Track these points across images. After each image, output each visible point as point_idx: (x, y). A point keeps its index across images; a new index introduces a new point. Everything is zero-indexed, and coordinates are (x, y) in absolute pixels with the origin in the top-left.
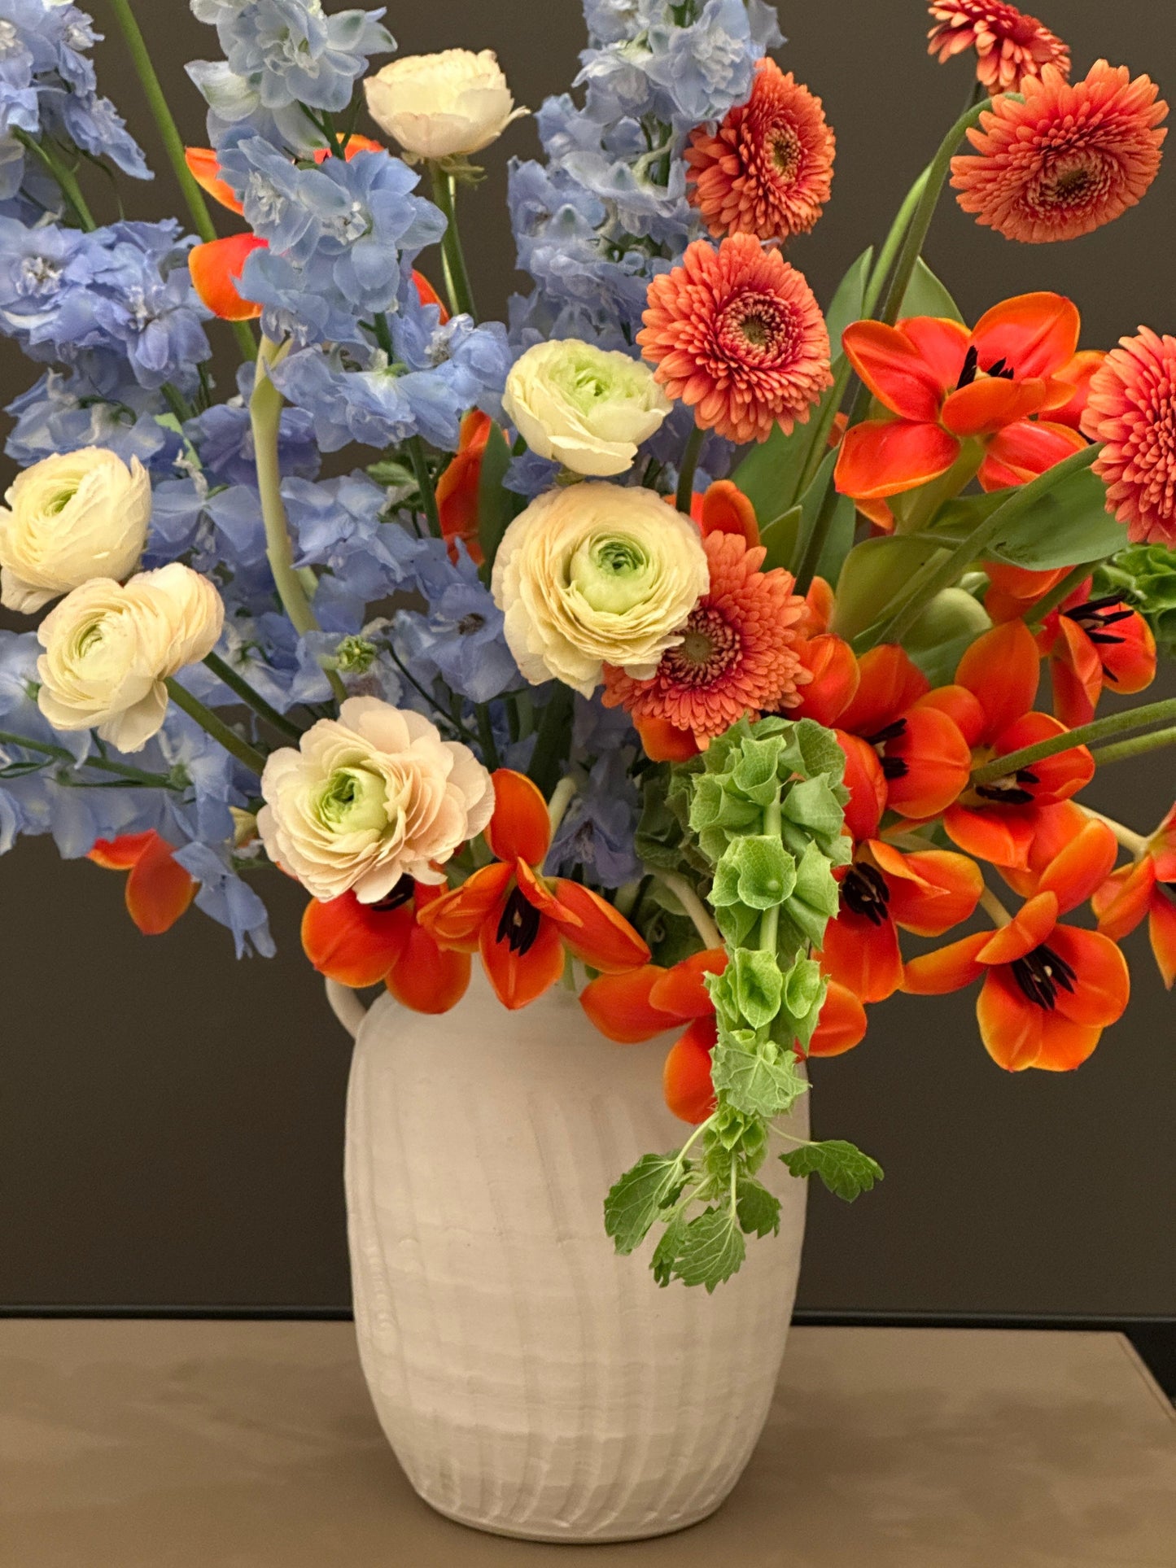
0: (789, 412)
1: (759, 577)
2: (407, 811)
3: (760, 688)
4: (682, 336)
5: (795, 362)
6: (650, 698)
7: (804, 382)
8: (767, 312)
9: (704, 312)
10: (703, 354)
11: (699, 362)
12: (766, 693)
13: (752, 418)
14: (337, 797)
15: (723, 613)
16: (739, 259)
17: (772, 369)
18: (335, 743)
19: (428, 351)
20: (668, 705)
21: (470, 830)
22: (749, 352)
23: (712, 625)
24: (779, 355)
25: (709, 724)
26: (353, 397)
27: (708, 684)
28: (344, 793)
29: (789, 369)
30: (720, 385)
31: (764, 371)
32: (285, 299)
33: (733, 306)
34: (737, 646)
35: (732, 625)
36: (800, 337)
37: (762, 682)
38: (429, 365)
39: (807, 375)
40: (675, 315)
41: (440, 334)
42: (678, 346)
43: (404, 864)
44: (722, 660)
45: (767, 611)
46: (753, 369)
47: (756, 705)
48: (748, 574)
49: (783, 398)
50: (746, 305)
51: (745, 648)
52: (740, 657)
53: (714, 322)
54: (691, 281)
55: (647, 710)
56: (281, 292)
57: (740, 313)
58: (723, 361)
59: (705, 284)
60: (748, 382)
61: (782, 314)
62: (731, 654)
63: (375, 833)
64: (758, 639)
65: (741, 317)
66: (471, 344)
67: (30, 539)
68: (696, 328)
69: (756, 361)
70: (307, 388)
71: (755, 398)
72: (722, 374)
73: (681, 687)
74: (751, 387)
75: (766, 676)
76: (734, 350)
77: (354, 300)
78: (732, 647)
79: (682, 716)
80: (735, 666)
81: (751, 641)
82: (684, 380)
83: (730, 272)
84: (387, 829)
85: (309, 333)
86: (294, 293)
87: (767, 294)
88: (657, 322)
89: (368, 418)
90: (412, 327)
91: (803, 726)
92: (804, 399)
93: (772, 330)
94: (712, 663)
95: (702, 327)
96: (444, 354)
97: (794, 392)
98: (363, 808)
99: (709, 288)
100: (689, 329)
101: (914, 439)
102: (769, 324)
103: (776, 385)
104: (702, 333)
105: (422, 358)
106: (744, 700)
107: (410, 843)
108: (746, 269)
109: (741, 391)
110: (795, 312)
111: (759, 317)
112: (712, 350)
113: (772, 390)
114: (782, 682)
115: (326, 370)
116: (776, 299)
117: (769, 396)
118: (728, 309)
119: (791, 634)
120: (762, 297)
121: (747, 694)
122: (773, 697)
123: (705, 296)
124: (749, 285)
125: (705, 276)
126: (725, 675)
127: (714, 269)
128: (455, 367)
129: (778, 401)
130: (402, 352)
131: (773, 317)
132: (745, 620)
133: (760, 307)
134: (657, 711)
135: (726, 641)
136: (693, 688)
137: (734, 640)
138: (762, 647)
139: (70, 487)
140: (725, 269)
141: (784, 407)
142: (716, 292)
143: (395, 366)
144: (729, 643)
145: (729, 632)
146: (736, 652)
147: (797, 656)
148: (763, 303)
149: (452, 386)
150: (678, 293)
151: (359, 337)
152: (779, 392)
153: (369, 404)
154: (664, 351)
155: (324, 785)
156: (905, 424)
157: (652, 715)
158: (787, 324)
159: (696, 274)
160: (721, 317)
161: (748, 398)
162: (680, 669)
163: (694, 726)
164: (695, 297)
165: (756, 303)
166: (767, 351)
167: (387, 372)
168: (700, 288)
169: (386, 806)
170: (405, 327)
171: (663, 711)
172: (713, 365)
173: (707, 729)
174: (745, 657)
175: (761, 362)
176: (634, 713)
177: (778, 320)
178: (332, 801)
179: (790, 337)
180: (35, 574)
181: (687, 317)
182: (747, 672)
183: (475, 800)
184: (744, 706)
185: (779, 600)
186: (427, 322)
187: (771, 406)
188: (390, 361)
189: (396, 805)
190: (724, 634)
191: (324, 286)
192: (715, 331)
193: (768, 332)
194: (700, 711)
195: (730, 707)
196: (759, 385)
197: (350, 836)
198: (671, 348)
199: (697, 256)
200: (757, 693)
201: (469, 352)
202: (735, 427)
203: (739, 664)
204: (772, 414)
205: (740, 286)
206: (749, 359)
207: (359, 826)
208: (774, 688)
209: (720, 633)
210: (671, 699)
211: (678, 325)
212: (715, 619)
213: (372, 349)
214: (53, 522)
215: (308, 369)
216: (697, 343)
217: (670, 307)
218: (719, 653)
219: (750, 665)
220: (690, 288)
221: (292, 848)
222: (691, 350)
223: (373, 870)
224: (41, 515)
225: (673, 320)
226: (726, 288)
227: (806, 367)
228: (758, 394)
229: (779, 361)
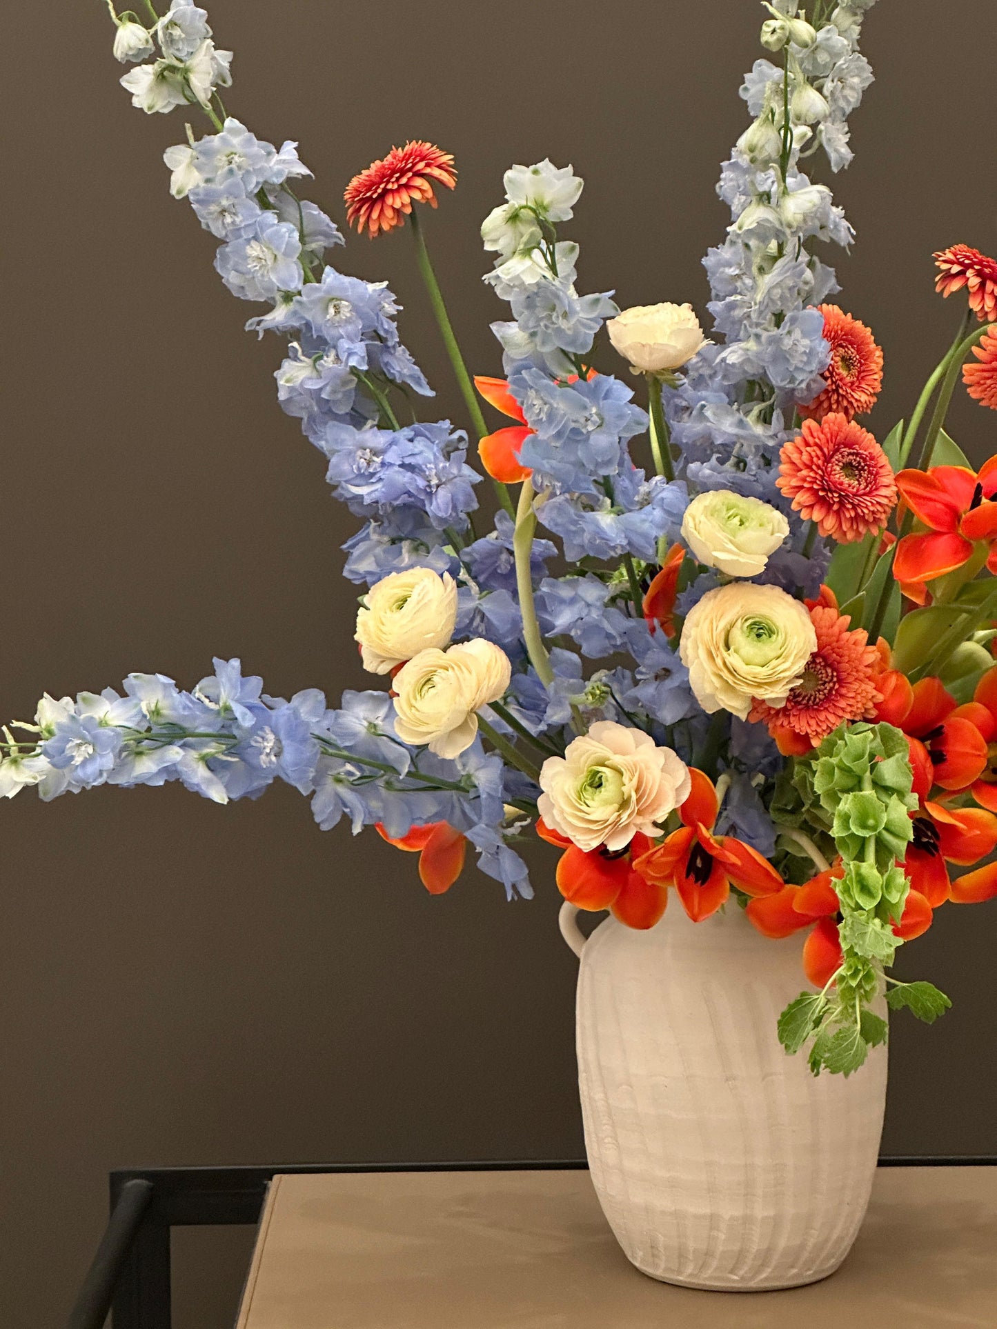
0: (876, 521)
1: (846, 635)
2: (637, 791)
3: (851, 706)
4: (808, 479)
5: (877, 489)
6: (781, 715)
7: (885, 501)
8: (855, 460)
9: (820, 462)
10: (823, 489)
11: (821, 494)
12: (854, 709)
13: (855, 527)
14: (591, 785)
15: (825, 658)
16: (836, 428)
17: (865, 494)
18: (587, 751)
19: (636, 498)
20: (792, 719)
21: (677, 802)
22: (850, 485)
23: (819, 667)
24: (867, 486)
25: (819, 730)
26: (589, 529)
27: (817, 704)
28: (596, 783)
29: (874, 494)
30: (835, 507)
31: (860, 496)
32: (547, 466)
33: (836, 457)
34: (835, 679)
35: (831, 666)
36: (877, 473)
37: (851, 702)
38: (637, 508)
39: (886, 497)
40: (801, 466)
41: (644, 488)
42: (806, 485)
43: (636, 825)
44: (826, 689)
45: (854, 656)
46: (855, 495)
47: (848, 716)
48: (840, 633)
49: (873, 512)
50: (843, 457)
51: (840, 681)
52: (837, 686)
53: (826, 468)
54: (807, 444)
55: (779, 723)
56: (545, 462)
57: (839, 462)
58: (836, 492)
59: (816, 444)
60: (852, 504)
61: (865, 460)
62: (831, 685)
63: (616, 806)
64: (848, 674)
65: (841, 464)
66: (663, 495)
67: (382, 627)
68: (816, 473)
69: (855, 490)
70: (559, 520)
71: (857, 513)
72: (836, 500)
73: (800, 707)
74: (854, 507)
75: (853, 698)
76: (841, 484)
77: (592, 467)
78: (831, 681)
79: (802, 725)
80: (834, 692)
81: (844, 675)
82: (811, 507)
83: (832, 436)
84: (624, 804)
85: (561, 488)
86: (554, 462)
87: (854, 449)
88: (788, 471)
89: (598, 542)
90: (627, 483)
91: (881, 726)
92: (885, 512)
93: (860, 471)
94: (819, 691)
95: (820, 472)
96: (647, 501)
97: (880, 508)
98: (609, 791)
99: (821, 449)
100: (812, 474)
101: (943, 544)
102: (857, 468)
103: (869, 504)
104: (820, 475)
105: (632, 503)
106: (840, 713)
107: (640, 813)
108: (842, 434)
109: (848, 509)
110: (872, 458)
111: (850, 464)
112: (828, 485)
113: (867, 507)
114: (864, 701)
115: (572, 511)
116: (861, 451)
117: (866, 511)
118: (834, 460)
119: (869, 671)
120: (852, 451)
121: (843, 709)
122: (859, 711)
123: (819, 453)
124: (843, 444)
125: (817, 440)
126: (828, 698)
127: (822, 436)
128: (654, 509)
129: (871, 514)
130: (619, 498)
131: (859, 463)
132: (839, 663)
133: (851, 457)
134: (785, 723)
135: (827, 676)
136: (807, 707)
137: (832, 676)
138: (851, 679)
139: (406, 593)
140: (829, 435)
141: (874, 518)
142: (825, 450)
143: (615, 509)
144: (829, 678)
145: (829, 670)
146: (834, 683)
147: (873, 685)
148: (852, 454)
149: (651, 522)
150: (801, 453)
151: (594, 490)
152: (872, 509)
153: (599, 532)
154: (796, 490)
155: (583, 778)
156: (937, 534)
157: (782, 726)
158: (869, 466)
159: (810, 440)
160: (830, 465)
161: (853, 514)
162: (799, 695)
163: (809, 731)
164: (813, 454)
165: (849, 454)
166: (860, 484)
167: (611, 512)
168: (815, 448)
169: (624, 789)
170: (622, 484)
171: (789, 723)
172: (830, 495)
173: (817, 733)
174: (841, 686)
175: (858, 490)
176: (770, 726)
177: (863, 464)
178: (588, 788)
179: (872, 474)
180: (385, 650)
181: (809, 467)
182: (842, 696)
183: (679, 783)
184: (841, 717)
185: (861, 649)
186: (636, 479)
187: (867, 517)
188: (612, 505)
189: (629, 788)
190: (827, 672)
191: (572, 459)
192: (827, 474)
193: (857, 472)
194: (813, 722)
195: (832, 718)
196: (858, 505)
197: (601, 809)
198: (801, 488)
199: (809, 428)
200: (849, 709)
201: (663, 499)
202: (845, 533)
203: (837, 690)
204: (866, 523)
205: (839, 445)
206: (850, 489)
207: (607, 802)
208: (860, 705)
209: (823, 671)
210: (794, 715)
211: (805, 472)
212: (820, 663)
213: (601, 497)
214: (398, 615)
215: (559, 508)
216: (818, 482)
217: (797, 462)
218: (824, 684)
219: (844, 691)
220: (808, 449)
221: (565, 818)
222: (815, 487)
223: (616, 828)
224: (388, 611)
225: (801, 470)
226: (831, 445)
227: (883, 492)
228: (859, 511)
229: (868, 489)
